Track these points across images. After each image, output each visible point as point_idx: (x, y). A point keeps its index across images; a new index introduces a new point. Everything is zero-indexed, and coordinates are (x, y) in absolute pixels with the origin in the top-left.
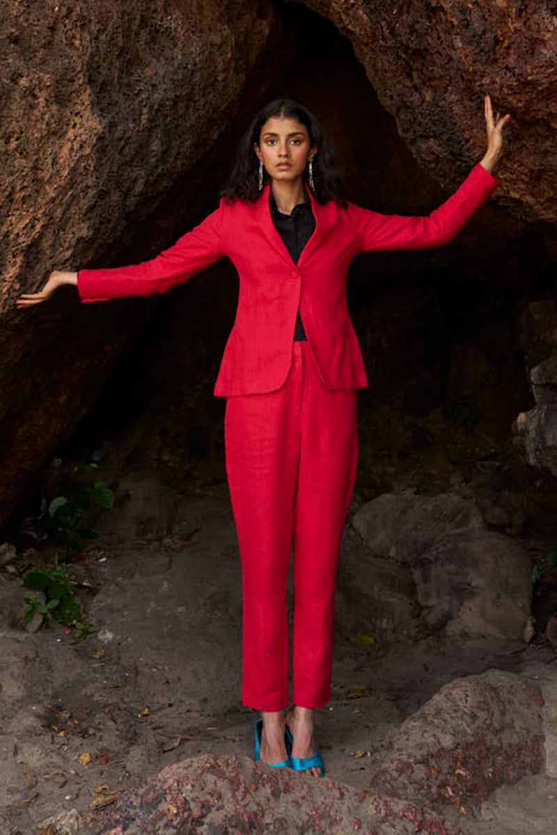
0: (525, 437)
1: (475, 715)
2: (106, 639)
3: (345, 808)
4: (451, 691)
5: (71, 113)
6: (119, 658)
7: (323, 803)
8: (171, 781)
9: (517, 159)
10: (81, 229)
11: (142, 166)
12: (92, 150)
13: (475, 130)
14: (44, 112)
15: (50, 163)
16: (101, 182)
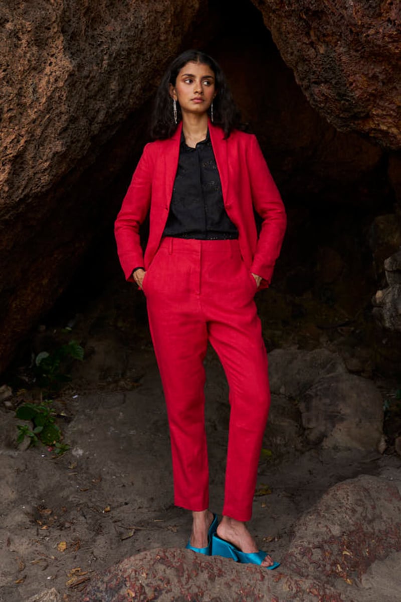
0: (382, 307)
1: (355, 510)
2: (78, 454)
3: (265, 588)
4: (336, 492)
5: (48, 54)
6: (88, 469)
7: (248, 584)
8: (130, 571)
9: (388, 98)
10: (57, 145)
11: (103, 101)
12: (64, 83)
13: (358, 75)
14: (26, 51)
15: (31, 91)
16: (72, 110)
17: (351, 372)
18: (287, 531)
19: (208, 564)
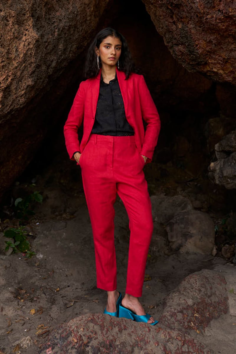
0: (214, 172)
1: (200, 290)
2: (40, 257)
3: (151, 336)
4: (189, 280)
5: (24, 29)
6: (46, 266)
7: (141, 334)
8: (74, 327)
9: (218, 53)
10: (29, 81)
11: (55, 55)
12: (33, 46)
13: (200, 41)
14: (12, 28)
15: (14, 51)
16: (37, 61)
17: (196, 209)
18: (161, 302)
19: (118, 322)
